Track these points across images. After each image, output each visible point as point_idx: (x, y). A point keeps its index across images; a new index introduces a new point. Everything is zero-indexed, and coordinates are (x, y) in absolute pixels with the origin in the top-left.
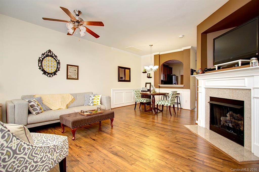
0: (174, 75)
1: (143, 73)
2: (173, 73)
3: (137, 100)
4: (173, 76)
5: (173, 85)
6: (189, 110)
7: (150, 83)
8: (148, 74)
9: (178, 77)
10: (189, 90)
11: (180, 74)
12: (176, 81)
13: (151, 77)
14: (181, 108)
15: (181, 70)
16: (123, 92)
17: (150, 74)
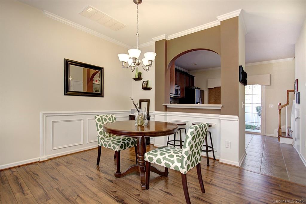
0: (198, 88)
1: (136, 79)
2: (196, 85)
3: (102, 141)
4: (196, 89)
5: (196, 105)
6: (237, 167)
7: (148, 101)
8: (143, 82)
9: (203, 91)
10: (237, 117)
11: (207, 86)
12: (200, 99)
13: (149, 89)
14: (214, 159)
15: (208, 80)
16: (81, 120)
17: (147, 81)
